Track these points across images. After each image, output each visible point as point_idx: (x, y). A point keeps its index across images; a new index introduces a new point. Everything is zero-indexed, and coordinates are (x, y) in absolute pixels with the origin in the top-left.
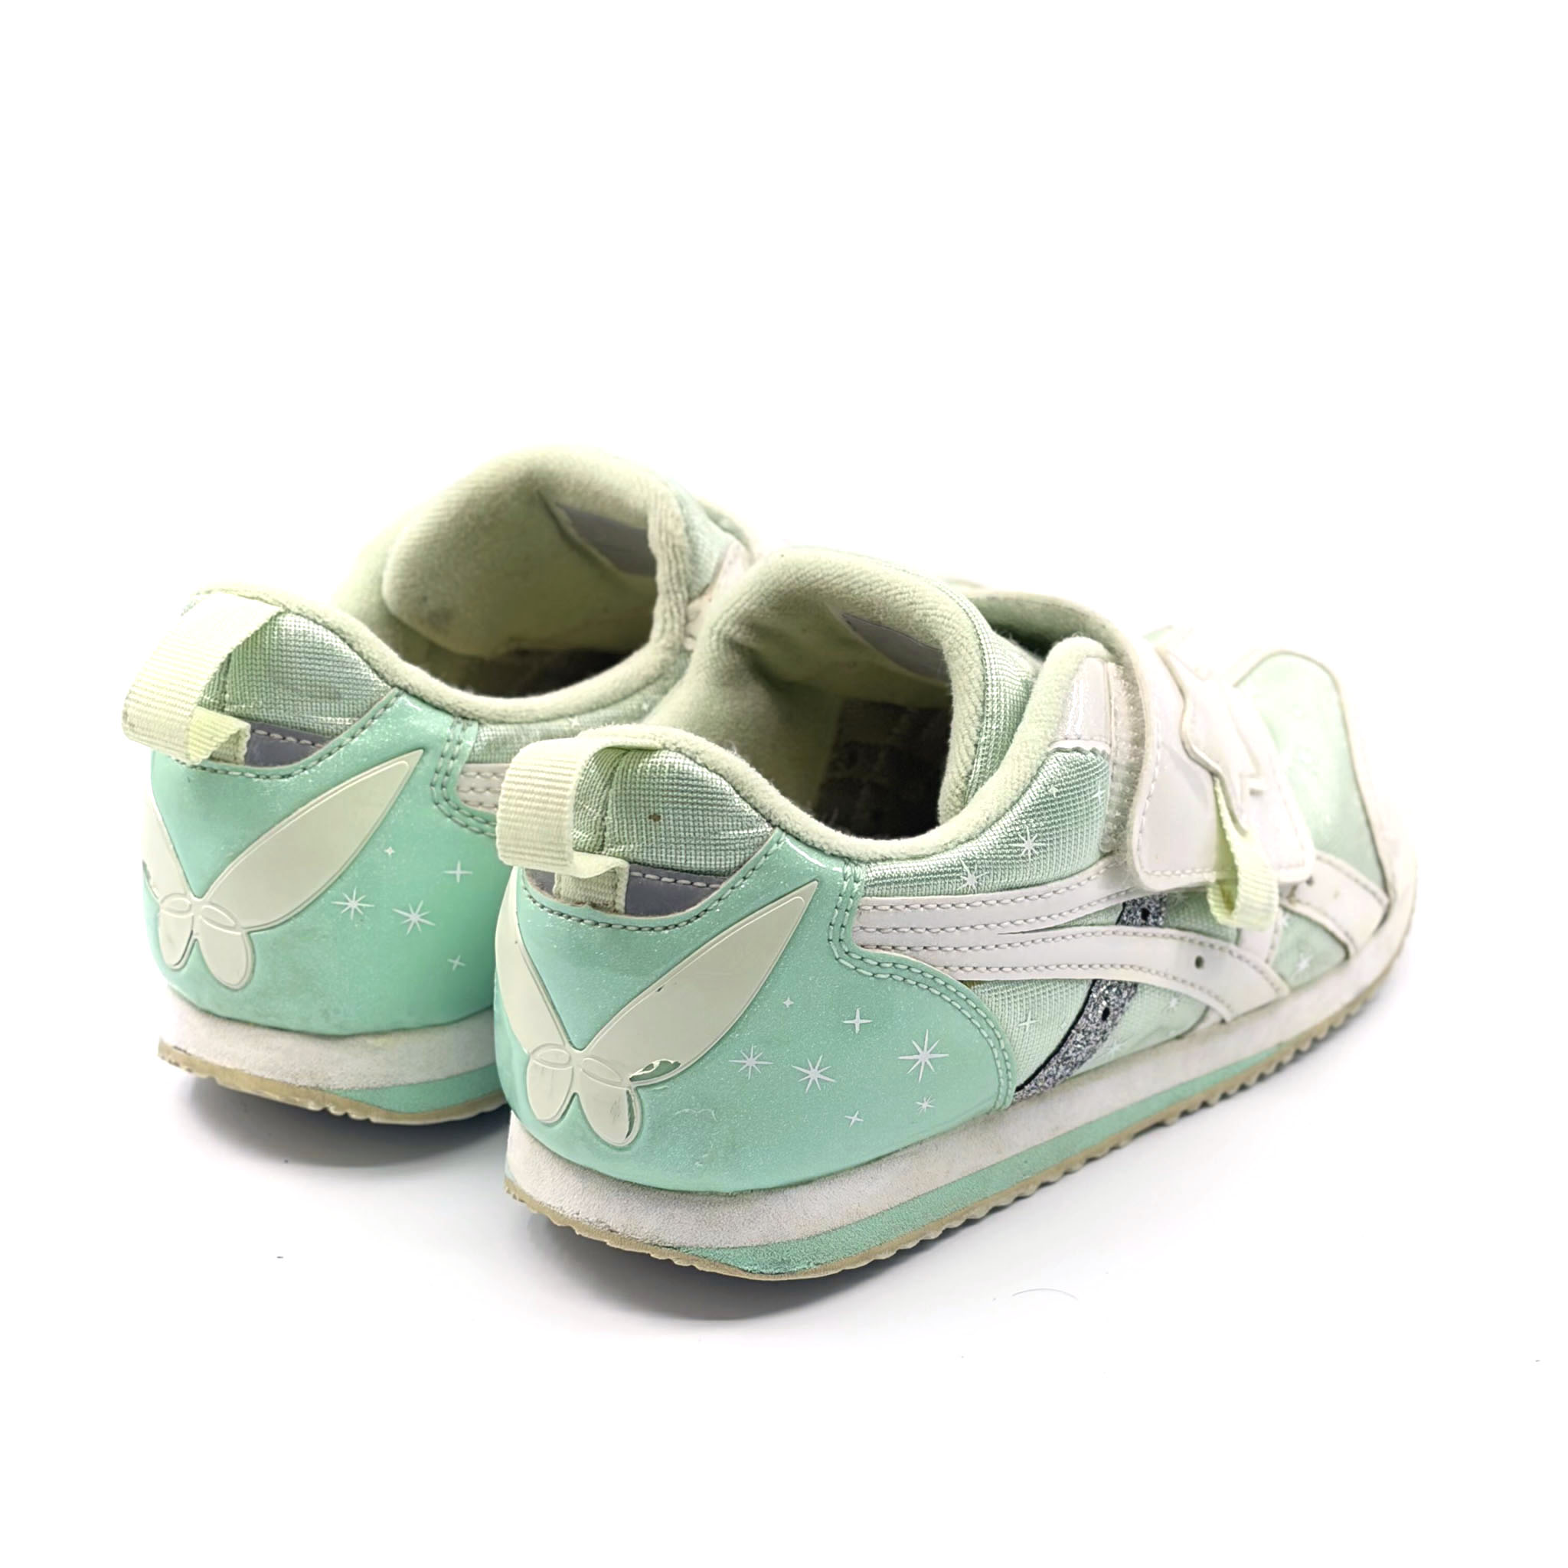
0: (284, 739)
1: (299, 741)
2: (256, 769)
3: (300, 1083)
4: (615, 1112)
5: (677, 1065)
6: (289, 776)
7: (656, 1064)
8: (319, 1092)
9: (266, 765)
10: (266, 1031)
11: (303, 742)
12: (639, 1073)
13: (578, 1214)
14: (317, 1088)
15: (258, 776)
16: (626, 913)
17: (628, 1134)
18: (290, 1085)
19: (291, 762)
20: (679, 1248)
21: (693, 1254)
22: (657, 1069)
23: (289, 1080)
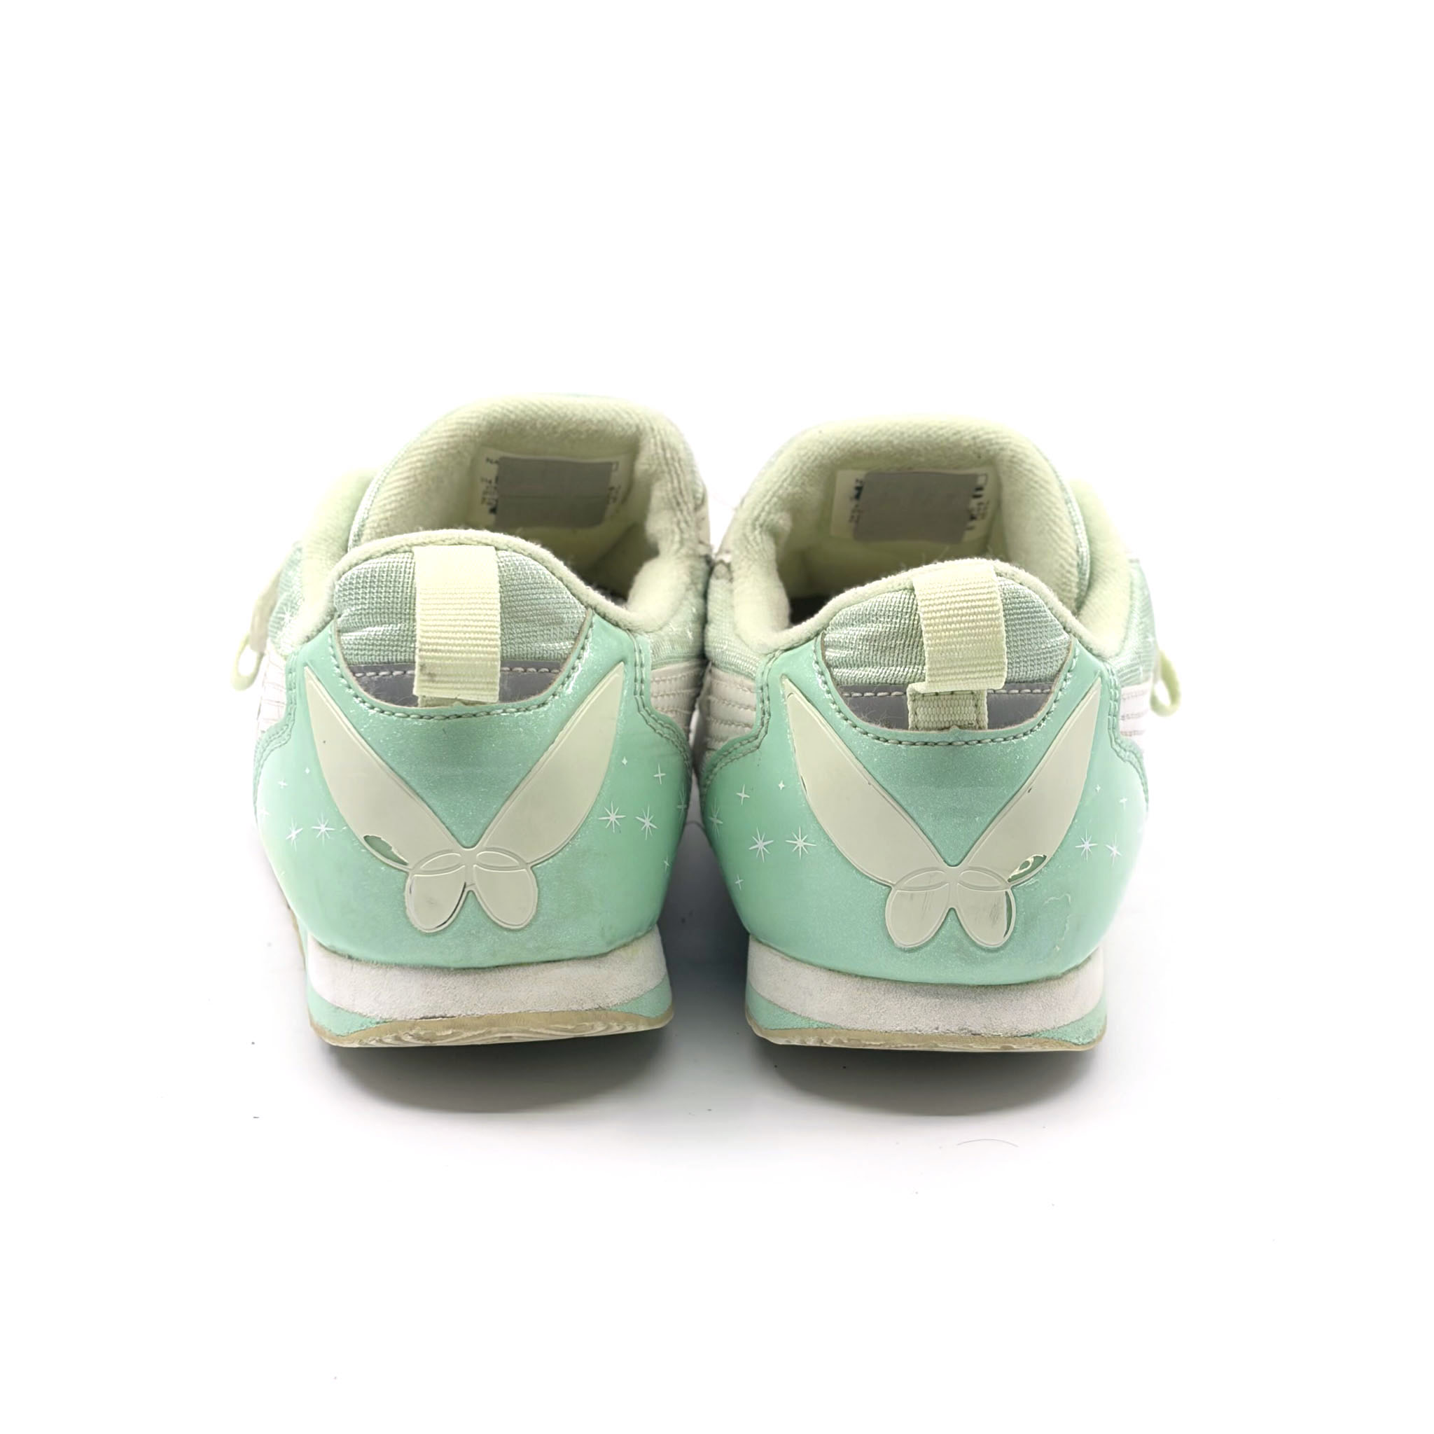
0: (525, 671)
1: (537, 670)
2: (517, 704)
3: (586, 1007)
4: (994, 917)
5: (1045, 857)
6: (544, 704)
7: (1031, 860)
8: (602, 1012)
9: (521, 698)
10: (543, 966)
11: (543, 670)
12: (1016, 872)
13: (937, 1029)
14: (600, 1008)
15: (518, 710)
16: (989, 728)
17: (1006, 933)
18: (577, 1012)
19: (540, 691)
20: (1033, 1034)
21: (1044, 1037)
22: (1033, 864)
23: (575, 1007)
